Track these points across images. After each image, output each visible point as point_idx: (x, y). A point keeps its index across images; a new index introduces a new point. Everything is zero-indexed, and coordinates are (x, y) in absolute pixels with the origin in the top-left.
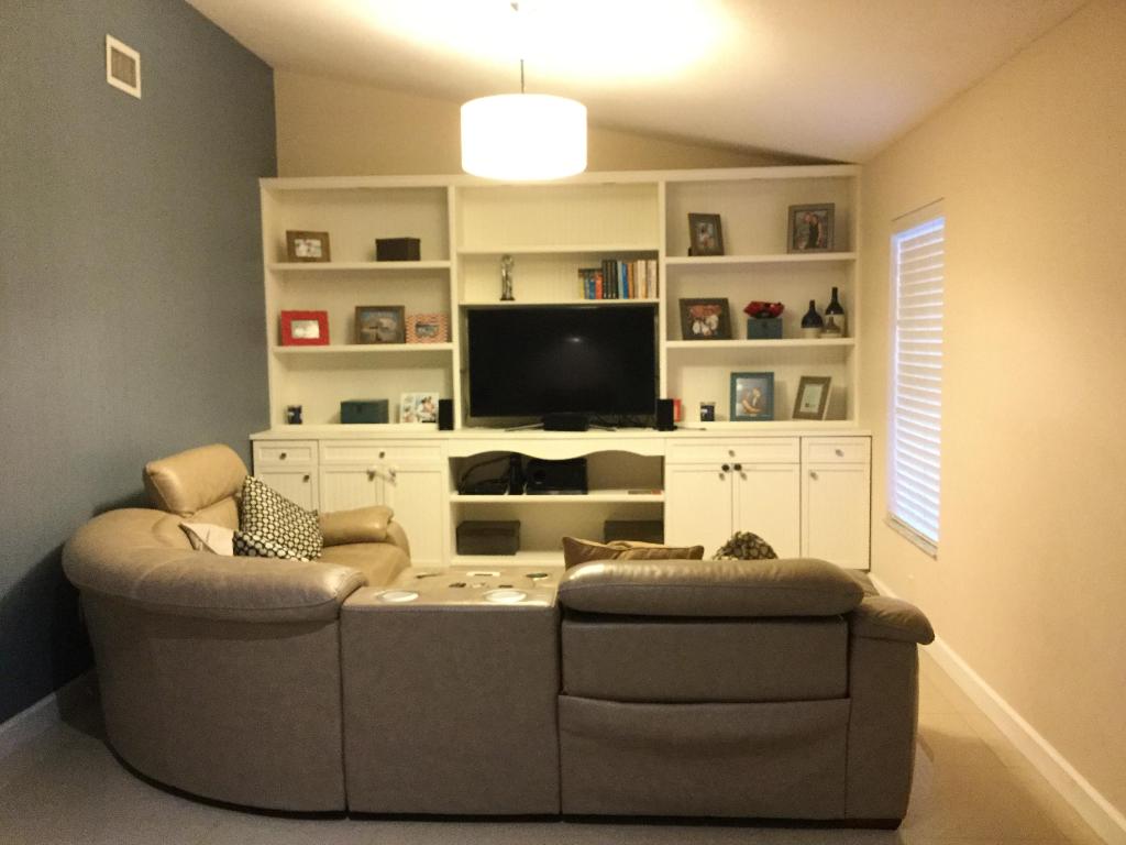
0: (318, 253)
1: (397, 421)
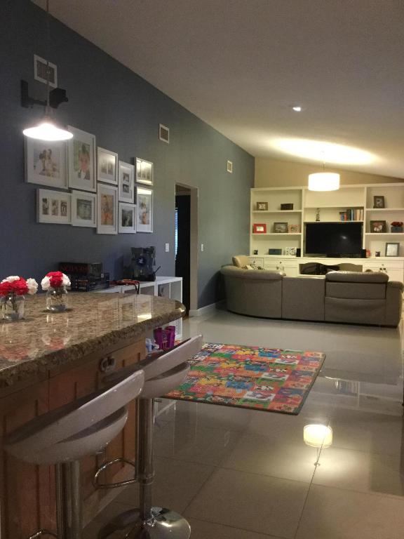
0: (265, 208)
1: (284, 254)
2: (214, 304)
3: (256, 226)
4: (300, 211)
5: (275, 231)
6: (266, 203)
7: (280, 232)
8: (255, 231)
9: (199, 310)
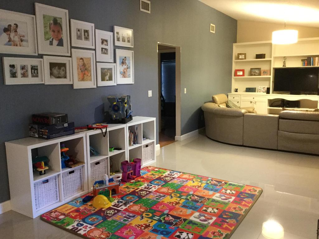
0: (244, 58)
1: (258, 92)
2: (197, 130)
3: (236, 71)
4: (270, 59)
5: (251, 75)
6: (245, 54)
7: (255, 75)
8: (236, 75)
9: (182, 136)
